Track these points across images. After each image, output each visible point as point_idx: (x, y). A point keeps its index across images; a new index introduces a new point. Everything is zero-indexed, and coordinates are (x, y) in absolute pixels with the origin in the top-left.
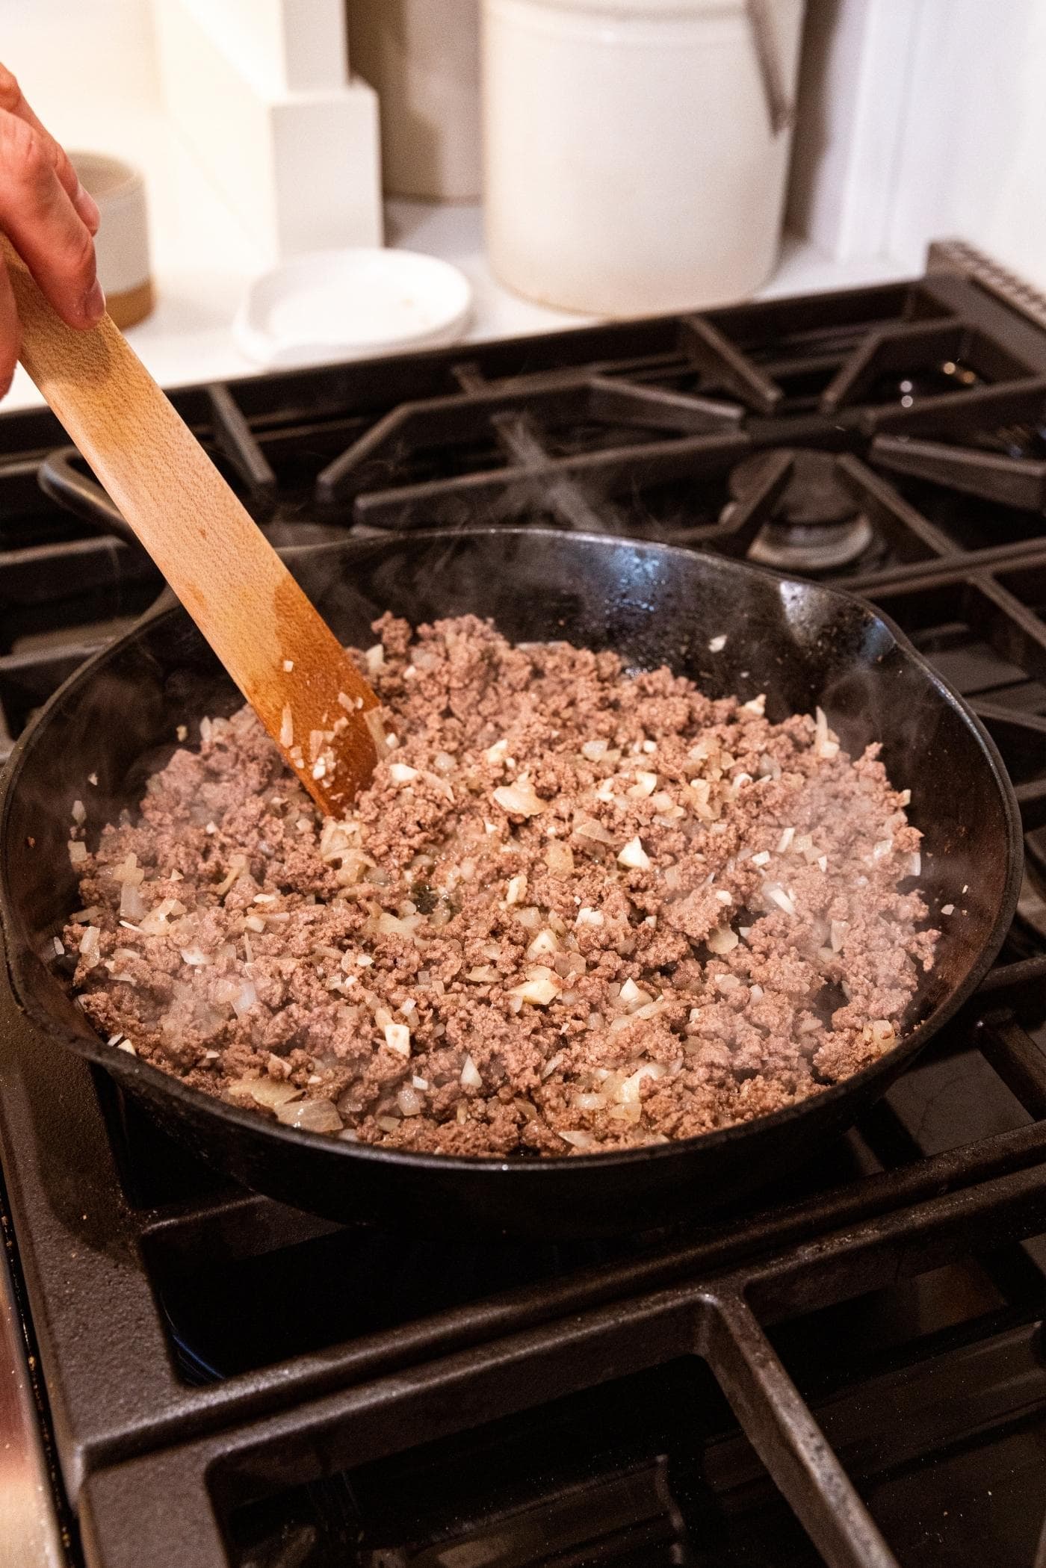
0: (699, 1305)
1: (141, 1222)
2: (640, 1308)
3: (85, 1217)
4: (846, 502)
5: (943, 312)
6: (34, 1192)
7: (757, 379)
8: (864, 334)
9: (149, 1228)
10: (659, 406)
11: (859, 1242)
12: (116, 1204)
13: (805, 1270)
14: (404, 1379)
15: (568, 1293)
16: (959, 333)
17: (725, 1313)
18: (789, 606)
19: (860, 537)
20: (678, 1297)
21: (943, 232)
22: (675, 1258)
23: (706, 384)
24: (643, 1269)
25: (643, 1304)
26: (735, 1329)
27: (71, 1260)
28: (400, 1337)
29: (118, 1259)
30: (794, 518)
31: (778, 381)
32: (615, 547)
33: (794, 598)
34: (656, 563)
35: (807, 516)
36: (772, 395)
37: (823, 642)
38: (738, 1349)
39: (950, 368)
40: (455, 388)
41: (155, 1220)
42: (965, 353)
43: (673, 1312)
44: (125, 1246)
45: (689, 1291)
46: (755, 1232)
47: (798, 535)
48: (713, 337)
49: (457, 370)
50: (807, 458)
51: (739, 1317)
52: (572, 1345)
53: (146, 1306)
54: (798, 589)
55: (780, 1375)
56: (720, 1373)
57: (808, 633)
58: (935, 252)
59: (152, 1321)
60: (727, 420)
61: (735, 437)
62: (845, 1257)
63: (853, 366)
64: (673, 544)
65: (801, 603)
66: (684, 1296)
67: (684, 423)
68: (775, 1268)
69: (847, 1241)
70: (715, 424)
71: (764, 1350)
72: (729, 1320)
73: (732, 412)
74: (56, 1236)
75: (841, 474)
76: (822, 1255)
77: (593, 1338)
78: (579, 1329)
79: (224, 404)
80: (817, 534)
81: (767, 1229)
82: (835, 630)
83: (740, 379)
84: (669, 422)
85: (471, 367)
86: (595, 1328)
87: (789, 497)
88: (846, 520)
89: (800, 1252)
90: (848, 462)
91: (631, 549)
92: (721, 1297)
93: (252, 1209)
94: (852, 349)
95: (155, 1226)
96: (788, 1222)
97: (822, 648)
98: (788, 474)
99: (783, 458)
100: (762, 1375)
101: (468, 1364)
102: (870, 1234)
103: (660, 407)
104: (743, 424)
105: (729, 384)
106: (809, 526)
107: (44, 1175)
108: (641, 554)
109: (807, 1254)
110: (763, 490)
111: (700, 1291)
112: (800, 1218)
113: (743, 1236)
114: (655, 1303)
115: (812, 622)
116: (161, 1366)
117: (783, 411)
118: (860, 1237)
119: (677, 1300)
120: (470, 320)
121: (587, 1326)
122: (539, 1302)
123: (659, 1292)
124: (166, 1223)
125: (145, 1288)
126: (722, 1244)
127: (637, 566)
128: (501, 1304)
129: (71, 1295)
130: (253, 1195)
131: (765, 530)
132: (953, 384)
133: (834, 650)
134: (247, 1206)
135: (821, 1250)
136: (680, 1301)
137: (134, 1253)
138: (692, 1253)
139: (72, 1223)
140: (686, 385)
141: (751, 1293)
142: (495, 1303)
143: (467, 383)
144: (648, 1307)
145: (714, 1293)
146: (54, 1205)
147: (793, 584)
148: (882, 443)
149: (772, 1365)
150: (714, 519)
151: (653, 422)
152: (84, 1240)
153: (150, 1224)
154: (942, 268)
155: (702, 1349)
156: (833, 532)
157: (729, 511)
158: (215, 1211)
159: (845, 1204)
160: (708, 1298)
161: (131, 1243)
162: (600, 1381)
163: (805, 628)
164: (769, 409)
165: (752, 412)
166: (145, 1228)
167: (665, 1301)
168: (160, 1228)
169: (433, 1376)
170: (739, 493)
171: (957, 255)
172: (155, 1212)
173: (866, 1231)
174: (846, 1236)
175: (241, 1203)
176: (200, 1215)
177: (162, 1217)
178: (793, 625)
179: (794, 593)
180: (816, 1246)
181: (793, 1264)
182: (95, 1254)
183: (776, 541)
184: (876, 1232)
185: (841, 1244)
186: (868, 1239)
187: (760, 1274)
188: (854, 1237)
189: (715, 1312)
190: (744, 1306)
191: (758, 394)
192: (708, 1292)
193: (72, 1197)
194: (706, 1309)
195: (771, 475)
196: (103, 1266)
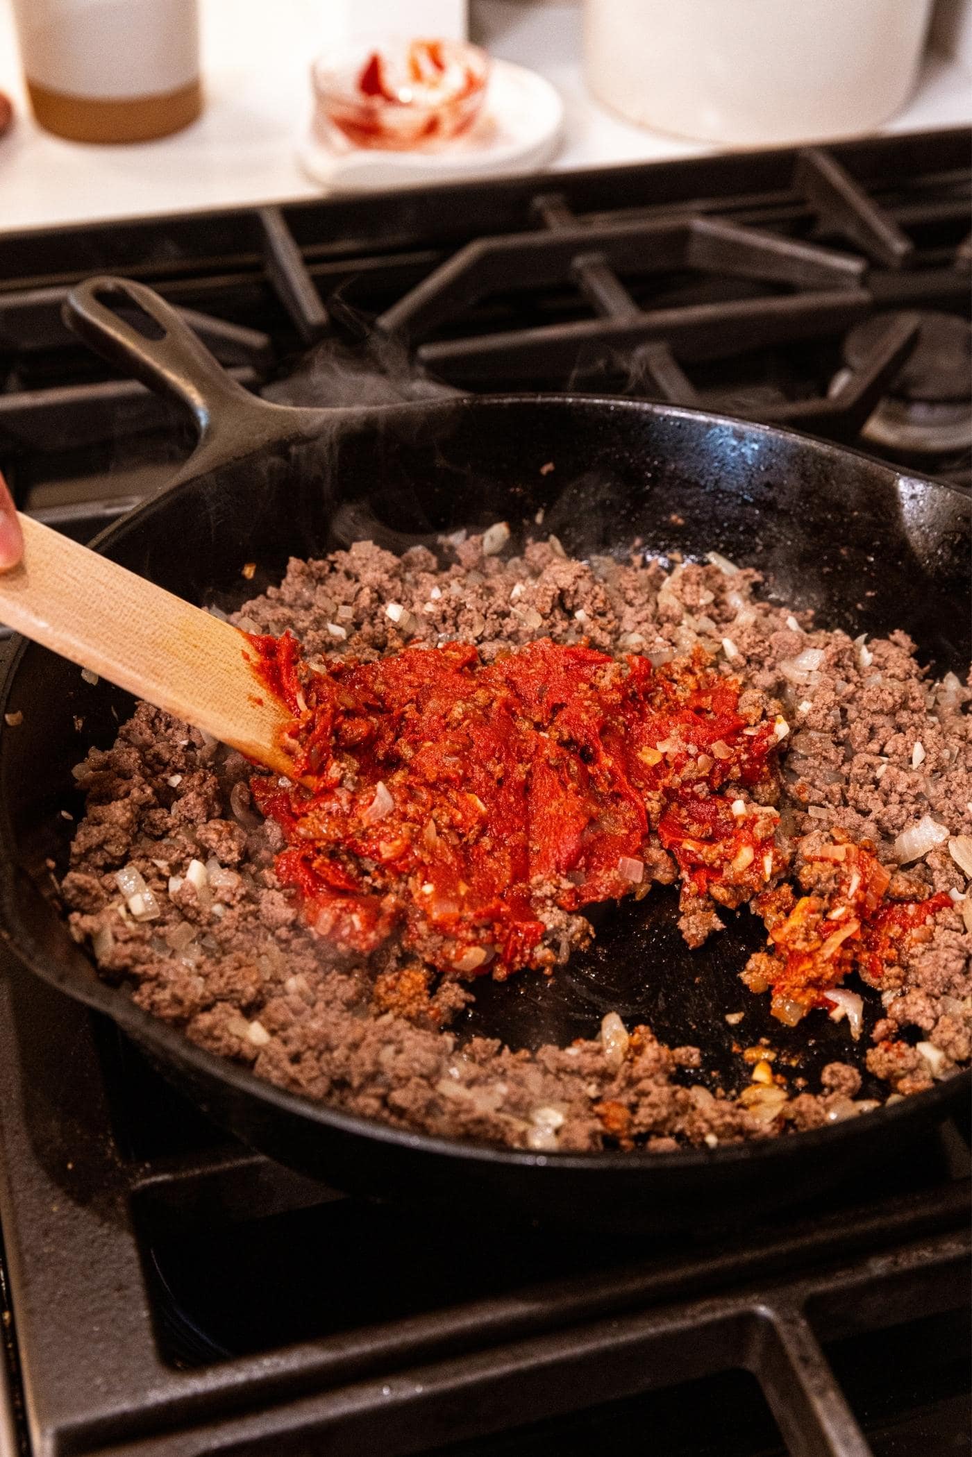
0: (752, 1317)
1: (132, 1176)
2: (684, 1317)
3: (70, 1166)
6: (16, 1132)
7: (884, 229)
9: (139, 1184)
10: (768, 254)
11: (939, 1257)
12: (105, 1153)
13: (876, 1284)
14: (416, 1380)
15: (604, 1293)
17: (782, 1329)
18: (907, 506)
20: (728, 1306)
22: (730, 1261)
23: (823, 229)
24: (690, 1271)
25: (689, 1312)
26: (792, 1350)
27: (52, 1213)
28: (411, 1329)
29: (105, 1217)
30: (915, 392)
31: (908, 230)
32: (709, 426)
33: (913, 497)
34: (756, 447)
35: (929, 391)
36: (900, 247)
37: (944, 550)
38: (793, 1373)
41: (147, 1175)
43: (724, 1323)
44: (112, 1203)
45: (742, 1300)
46: (821, 1236)
47: (919, 412)
48: (836, 176)
49: (539, 202)
50: (935, 323)
51: (798, 1337)
52: (605, 1354)
53: (133, 1273)
54: (919, 487)
55: (841, 1410)
56: (771, 1394)
57: (927, 541)
59: (137, 1289)
60: (844, 273)
61: (857, 295)
62: (925, 1273)
64: (775, 423)
65: (921, 503)
66: (736, 1305)
67: (797, 276)
68: (843, 1280)
69: (926, 1255)
70: (833, 279)
71: (825, 1377)
72: (785, 1337)
73: (853, 266)
74: (36, 1185)
76: (897, 1269)
77: (630, 1346)
78: (614, 1336)
79: (277, 231)
80: (941, 412)
81: (835, 1233)
82: (959, 537)
83: (864, 226)
84: (777, 274)
85: (557, 198)
87: (912, 368)
89: (871, 1264)
91: (727, 428)
92: (778, 1310)
93: (257, 1167)
95: (147, 1181)
96: (859, 1227)
97: (941, 557)
98: (913, 342)
99: (908, 322)
100: (819, 1405)
101: (485, 1367)
102: (953, 1249)
103: (770, 256)
104: (864, 280)
105: (851, 231)
106: (932, 402)
107: (29, 1115)
108: (740, 436)
109: (879, 1266)
110: (884, 359)
111: (755, 1302)
112: (875, 1223)
113: (807, 1241)
114: (704, 1312)
115: (932, 526)
116: (145, 1342)
117: (912, 265)
118: (940, 1251)
119: (726, 1310)
120: (560, 143)
121: (622, 1333)
122: (571, 1301)
123: (706, 1299)
124: (160, 1178)
125: (132, 1253)
126: (784, 1248)
127: (734, 448)
129: (50, 1255)
130: (253, 1153)
131: (882, 406)
133: (956, 560)
134: (251, 1166)
135: (895, 1263)
136: (730, 1311)
137: (123, 1210)
138: (747, 1256)
139: (57, 1175)
140: (801, 230)
141: (813, 1309)
142: (520, 1297)
143: (552, 218)
144: (693, 1316)
145: (771, 1305)
146: (39, 1149)
147: (913, 481)
149: (832, 1395)
150: (823, 391)
151: (760, 272)
152: (70, 1193)
153: (141, 1178)
155: (753, 1364)
156: (959, 411)
157: (841, 382)
158: (215, 1168)
159: (925, 1211)
160: (763, 1310)
161: (119, 1199)
162: (634, 1391)
163: (923, 533)
164: (896, 263)
165: (875, 264)
166: (135, 1181)
167: (713, 1309)
168: (152, 1184)
169: (446, 1378)
170: (855, 360)
172: (147, 1165)
173: (949, 1244)
174: (925, 1249)
175: (243, 1161)
176: (197, 1172)
177: (155, 1172)
178: (910, 528)
179: (914, 492)
180: (891, 1259)
181: (861, 1277)
182: (78, 1210)
183: (895, 419)
184: (961, 1247)
185: (919, 1258)
186: (951, 1255)
187: (822, 1287)
188: (935, 1251)
189: (769, 1326)
190: (803, 1323)
191: (883, 244)
192: (764, 1303)
193: (58, 1142)
194: (761, 1323)
195: (894, 342)
196: (87, 1224)
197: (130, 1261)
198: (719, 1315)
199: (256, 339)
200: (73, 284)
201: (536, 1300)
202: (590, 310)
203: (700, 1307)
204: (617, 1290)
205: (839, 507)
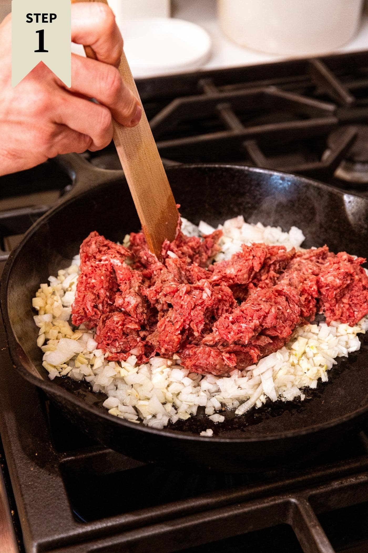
0: (289, 503)
1: (59, 457)
2: (264, 503)
3: (36, 454)
6: (16, 443)
7: (343, 91)
9: (63, 460)
11: (358, 481)
12: (49, 450)
13: (334, 491)
14: (167, 525)
15: (234, 495)
17: (300, 506)
18: (348, 206)
20: (280, 499)
22: (280, 484)
23: (320, 91)
25: (266, 501)
26: (303, 512)
27: (31, 471)
28: (165, 508)
29: (50, 472)
30: (357, 158)
31: (352, 92)
32: (271, 175)
33: (350, 202)
34: (289, 183)
35: (362, 158)
36: (349, 99)
37: (361, 222)
38: (304, 521)
40: (201, 92)
41: (65, 457)
43: (278, 505)
44: (53, 466)
45: (285, 497)
46: (314, 475)
47: (358, 167)
48: (323, 70)
49: (202, 82)
50: (364, 130)
51: (306, 509)
52: (236, 516)
53: (62, 491)
54: (352, 198)
55: (321, 532)
56: (297, 531)
59: (64, 496)
60: (327, 111)
61: (332, 120)
62: (352, 487)
64: (297, 173)
65: (353, 204)
66: (283, 499)
68: (322, 490)
69: (353, 480)
70: (322, 113)
71: (315, 521)
72: (301, 509)
73: (330, 107)
74: (25, 461)
76: (342, 485)
77: (245, 513)
78: (239, 509)
81: (319, 474)
83: (336, 92)
85: (209, 81)
86: (246, 510)
87: (356, 148)
89: (333, 484)
91: (278, 176)
92: (298, 500)
93: (105, 454)
95: (65, 459)
96: (329, 471)
97: (360, 224)
98: (355, 139)
99: (352, 131)
100: (313, 531)
101: (192, 521)
102: (363, 478)
104: (335, 113)
105: (330, 93)
106: (364, 163)
107: (20, 436)
108: (282, 179)
109: (336, 485)
110: (342, 146)
111: (290, 497)
112: (334, 470)
113: (309, 476)
114: (272, 501)
115: (357, 213)
116: (68, 513)
117: (354, 106)
118: (359, 479)
119: (279, 501)
120: (210, 56)
121: (242, 508)
122: (223, 498)
123: (272, 496)
124: (70, 458)
125: (61, 484)
126: (300, 479)
127: (281, 184)
128: (207, 498)
129: (31, 485)
130: (106, 449)
131: (343, 163)
134: (103, 453)
135: (342, 483)
136: (281, 501)
137: (57, 469)
138: (287, 482)
139: (31, 457)
140: (308, 92)
141: (311, 499)
142: (205, 497)
143: (207, 89)
144: (268, 502)
145: (296, 498)
146: (24, 448)
147: (350, 196)
149: (318, 527)
150: (320, 158)
152: (37, 464)
153: (63, 458)
155: (290, 522)
157: (327, 154)
158: (90, 454)
159: (353, 465)
160: (293, 500)
161: (55, 466)
162: (246, 532)
163: (354, 216)
164: (348, 106)
165: (340, 107)
166: (61, 460)
167: (275, 500)
168: (67, 461)
169: (178, 524)
170: (332, 145)
172: (65, 454)
173: (361, 477)
174: (353, 478)
175: (101, 452)
176: (84, 456)
177: (68, 456)
178: (349, 214)
180: (340, 482)
181: (329, 488)
182: (41, 469)
183: (348, 169)
184: (366, 477)
185: (350, 481)
186: (362, 480)
187: (315, 492)
188: (356, 479)
189: (296, 506)
190: (308, 504)
191: (343, 98)
192: (293, 498)
193: (31, 446)
194: (292, 504)
195: (347, 138)
196: (44, 475)
197: (60, 487)
198: (277, 502)
201: (211, 497)
202: (224, 127)
203: (270, 499)
204: (240, 494)
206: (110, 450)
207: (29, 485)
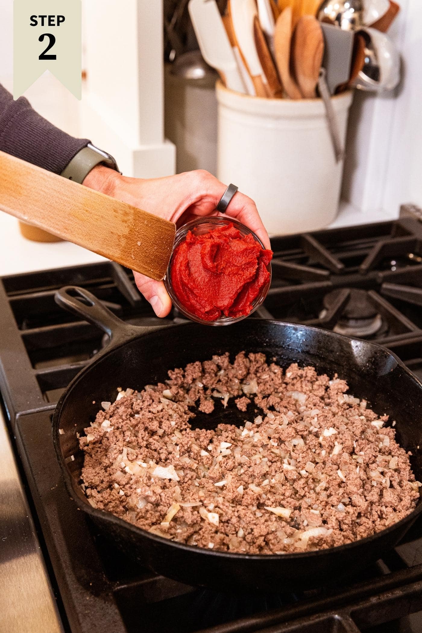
0: (332, 620)
1: (113, 586)
2: (310, 620)
3: (91, 584)
4: (372, 310)
5: (408, 233)
6: (70, 574)
7: (334, 261)
8: (377, 241)
9: (116, 589)
11: (394, 596)
12: (103, 579)
13: (373, 607)
15: (282, 614)
16: (415, 241)
17: (344, 623)
18: (355, 350)
19: (377, 324)
20: (324, 616)
21: (406, 201)
22: (323, 601)
23: (311, 261)
24: (310, 606)
25: (311, 618)
26: (347, 628)
27: (87, 600)
29: (105, 600)
30: (350, 316)
31: (342, 261)
32: (285, 326)
33: (357, 346)
34: (301, 332)
35: (355, 315)
36: (340, 266)
37: (369, 364)
39: (411, 256)
41: (119, 585)
42: (417, 250)
43: (323, 622)
44: (107, 595)
45: (329, 614)
46: (353, 592)
47: (352, 323)
48: (315, 244)
50: (356, 292)
51: (349, 624)
53: (118, 617)
54: (358, 343)
57: (363, 360)
58: (403, 209)
59: (120, 623)
60: (322, 275)
61: (327, 283)
62: (390, 602)
63: (372, 255)
65: (360, 348)
66: (327, 615)
68: (362, 605)
69: (390, 595)
70: (318, 278)
72: (345, 625)
73: (325, 273)
74: (80, 591)
75: (369, 298)
76: (380, 601)
78: (286, 627)
79: (119, 269)
80: (360, 323)
81: (358, 591)
82: (373, 359)
83: (327, 260)
86: (293, 627)
87: (349, 308)
88: (372, 317)
89: (371, 600)
90: (372, 293)
91: (291, 327)
92: (341, 616)
93: (156, 582)
94: (372, 247)
95: (119, 588)
96: (366, 588)
97: (368, 366)
98: (348, 298)
99: (346, 292)
102: (398, 593)
103: (295, 271)
104: (329, 278)
105: (322, 262)
106: (356, 319)
107: (74, 568)
108: (295, 329)
109: (374, 600)
110: (339, 304)
111: (333, 614)
112: (371, 587)
113: (348, 594)
114: (317, 618)
115: (364, 356)
117: (345, 272)
118: (394, 594)
119: (324, 617)
121: (291, 626)
122: (271, 618)
123: (317, 614)
124: (123, 587)
125: (117, 611)
126: (341, 597)
127: (294, 334)
129: (88, 613)
130: (157, 576)
131: (339, 322)
132: (413, 262)
133: (373, 367)
134: (154, 581)
135: (379, 599)
136: (325, 617)
137: (111, 598)
138: (329, 600)
139: (86, 587)
140: (303, 261)
141: (353, 615)
142: (253, 617)
144: (313, 620)
145: (339, 615)
146: (79, 579)
147: (356, 341)
148: (385, 286)
150: (317, 317)
151: (293, 277)
152: (92, 593)
153: (116, 587)
154: (406, 215)
156: (367, 322)
157: (323, 314)
158: (141, 582)
159: (387, 582)
160: (337, 616)
161: (110, 594)
163: (361, 358)
164: (339, 272)
165: (332, 272)
167: (319, 617)
168: (122, 589)
170: (327, 306)
171: (412, 210)
172: (118, 582)
173: (397, 592)
174: (389, 593)
175: (151, 579)
176: (136, 584)
177: (121, 584)
178: (357, 357)
179: (357, 345)
180: (377, 597)
181: (368, 604)
182: (96, 598)
183: (343, 326)
184: (401, 592)
185: (387, 596)
186: (398, 595)
187: (356, 608)
188: (392, 594)
189: (339, 622)
190: (351, 620)
191: (334, 266)
192: (336, 614)
193: (86, 576)
194: (336, 621)
195: (342, 298)
196: (100, 603)
197: (116, 613)
198: (321, 619)
199: (116, 306)
200: (58, 288)
201: (259, 618)
203: (315, 616)
204: (286, 613)
205: (332, 351)
206: (161, 577)
207: (86, 613)
